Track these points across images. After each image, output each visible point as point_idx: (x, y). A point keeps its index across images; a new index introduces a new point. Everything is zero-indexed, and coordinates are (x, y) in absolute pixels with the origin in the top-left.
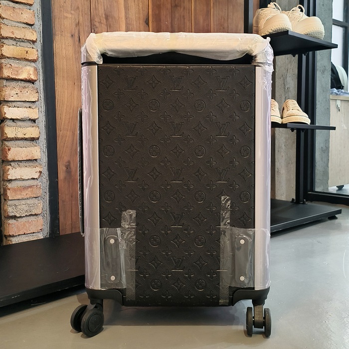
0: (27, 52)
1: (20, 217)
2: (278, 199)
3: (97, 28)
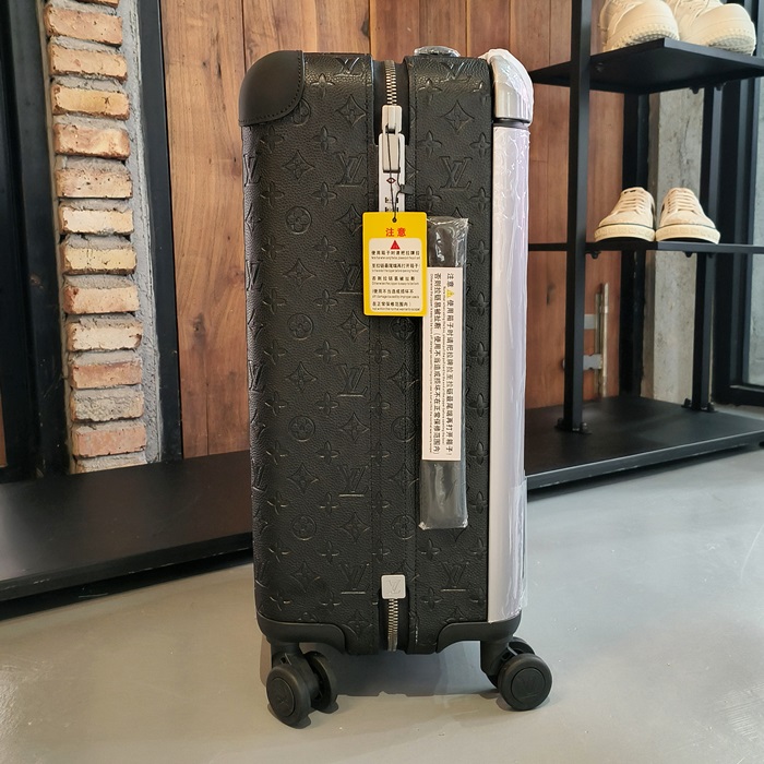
0: (107, 101)
1: (100, 422)
2: (659, 399)
3: (256, 45)
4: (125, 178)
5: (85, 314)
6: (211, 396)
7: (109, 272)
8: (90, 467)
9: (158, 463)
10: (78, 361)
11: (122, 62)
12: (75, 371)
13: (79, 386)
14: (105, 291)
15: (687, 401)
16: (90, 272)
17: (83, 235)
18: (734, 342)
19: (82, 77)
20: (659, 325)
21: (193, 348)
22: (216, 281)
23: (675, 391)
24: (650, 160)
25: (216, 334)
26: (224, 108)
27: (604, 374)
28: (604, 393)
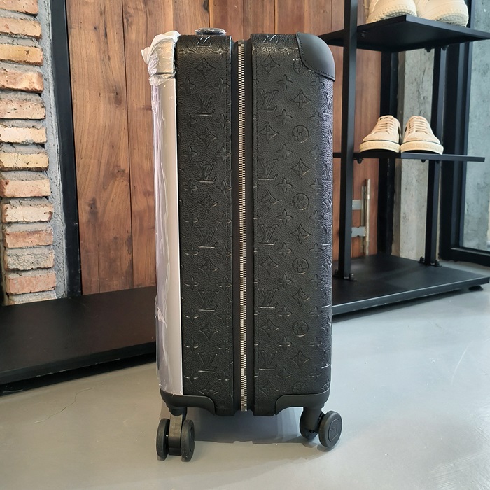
0: (28, 53)
1: (24, 271)
2: (403, 257)
3: (131, 16)
4: (41, 105)
5: (13, 198)
6: (101, 253)
7: (30, 170)
8: (18, 301)
9: (65, 298)
10: (9, 230)
11: (38, 27)
12: (7, 236)
13: (9, 246)
14: (27, 182)
15: (422, 259)
16: (17, 169)
17: (12, 144)
18: (454, 220)
19: (10, 36)
20: (404, 208)
21: (89, 221)
22: (104, 176)
23: (414, 251)
24: (399, 96)
25: (104, 211)
26: (109, 58)
27: (367, 240)
28: (367, 252)
